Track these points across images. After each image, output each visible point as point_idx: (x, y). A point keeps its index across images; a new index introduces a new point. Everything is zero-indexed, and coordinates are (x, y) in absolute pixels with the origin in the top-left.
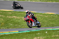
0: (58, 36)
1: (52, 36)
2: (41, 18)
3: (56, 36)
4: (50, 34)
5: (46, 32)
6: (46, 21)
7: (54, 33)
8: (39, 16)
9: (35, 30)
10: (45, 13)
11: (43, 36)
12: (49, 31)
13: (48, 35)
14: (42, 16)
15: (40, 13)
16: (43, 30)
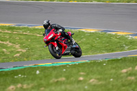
0: (64, 79)
1: (51, 81)
2: (27, 40)
3: (60, 79)
4: (46, 77)
5: (38, 72)
6: (38, 46)
7: (54, 73)
8: (21, 34)
9: (12, 69)
10: (36, 27)
11: (29, 82)
12: (43, 69)
13: (41, 79)
14: (28, 33)
15: (23, 28)
16: (31, 68)
